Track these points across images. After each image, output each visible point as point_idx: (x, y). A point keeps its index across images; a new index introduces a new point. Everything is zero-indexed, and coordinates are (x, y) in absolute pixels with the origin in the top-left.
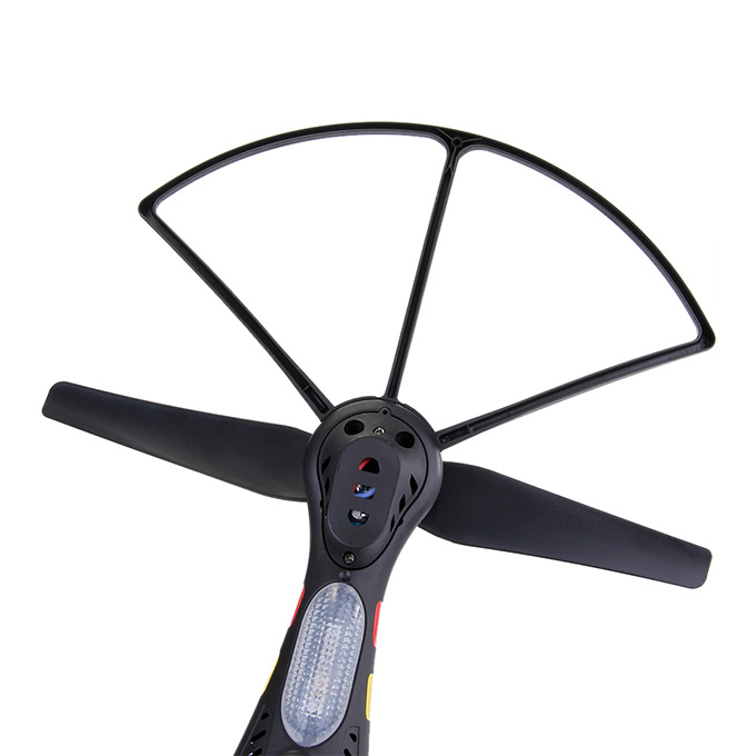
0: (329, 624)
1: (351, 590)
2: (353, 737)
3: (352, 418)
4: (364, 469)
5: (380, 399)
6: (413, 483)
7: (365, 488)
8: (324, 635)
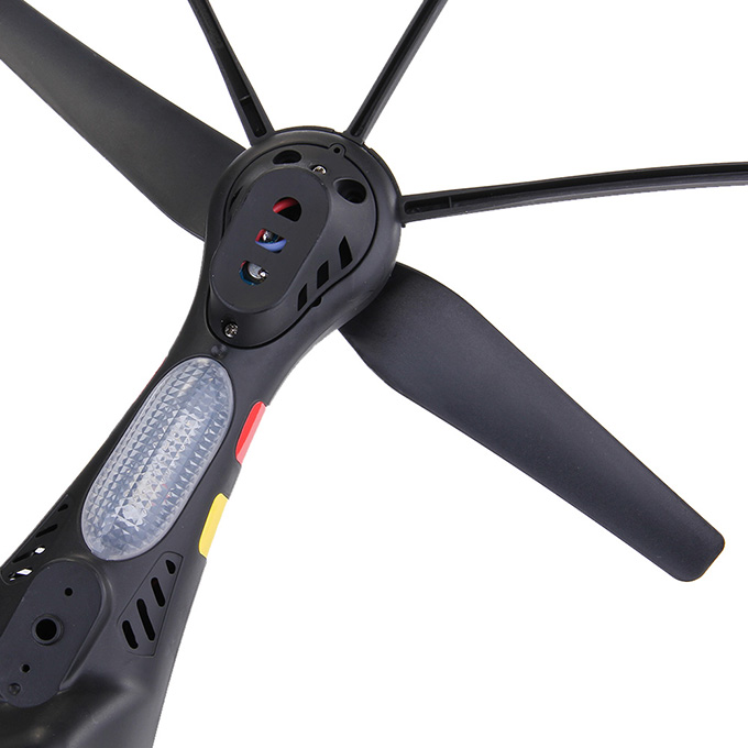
0: (185, 411)
1: (222, 373)
2: (171, 567)
3: (290, 148)
4: (280, 213)
5: (339, 134)
6: (344, 248)
7: (274, 238)
8: (173, 423)
